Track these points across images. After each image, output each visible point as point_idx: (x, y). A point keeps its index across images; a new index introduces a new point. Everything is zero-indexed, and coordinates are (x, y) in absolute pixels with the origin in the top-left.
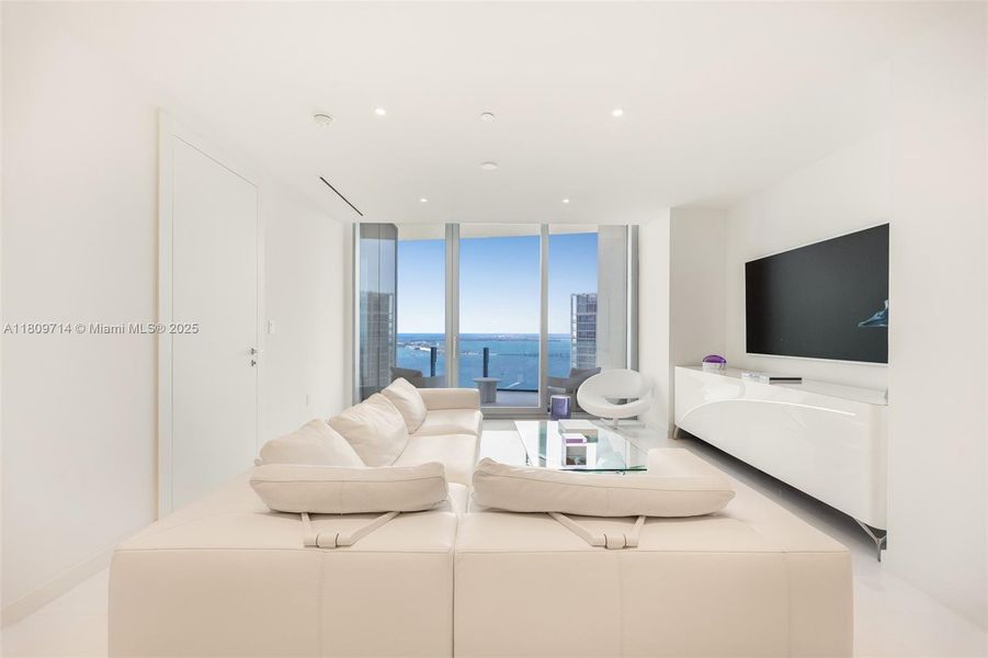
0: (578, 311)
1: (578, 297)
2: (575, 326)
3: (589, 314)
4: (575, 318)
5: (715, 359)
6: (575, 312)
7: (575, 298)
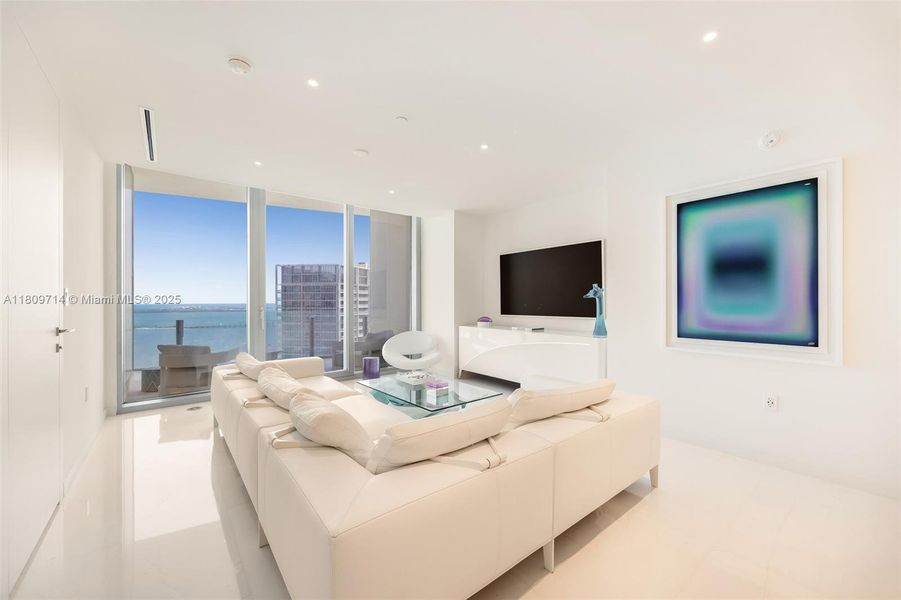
0: (283, 281)
1: (283, 268)
2: (280, 296)
3: (294, 284)
4: (280, 288)
5: (485, 320)
6: (280, 282)
7: (280, 269)
